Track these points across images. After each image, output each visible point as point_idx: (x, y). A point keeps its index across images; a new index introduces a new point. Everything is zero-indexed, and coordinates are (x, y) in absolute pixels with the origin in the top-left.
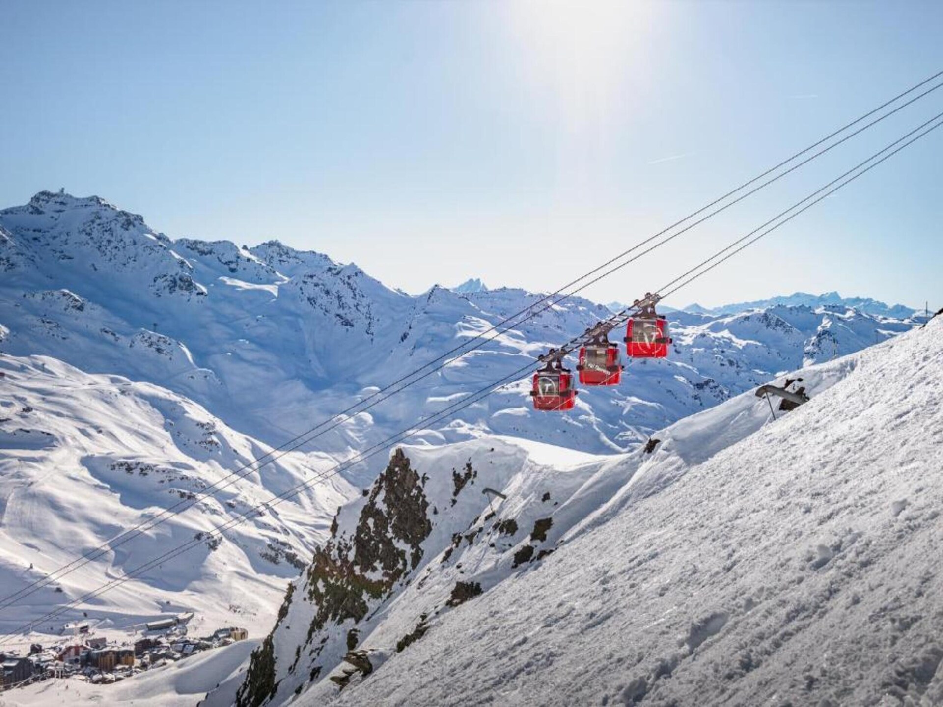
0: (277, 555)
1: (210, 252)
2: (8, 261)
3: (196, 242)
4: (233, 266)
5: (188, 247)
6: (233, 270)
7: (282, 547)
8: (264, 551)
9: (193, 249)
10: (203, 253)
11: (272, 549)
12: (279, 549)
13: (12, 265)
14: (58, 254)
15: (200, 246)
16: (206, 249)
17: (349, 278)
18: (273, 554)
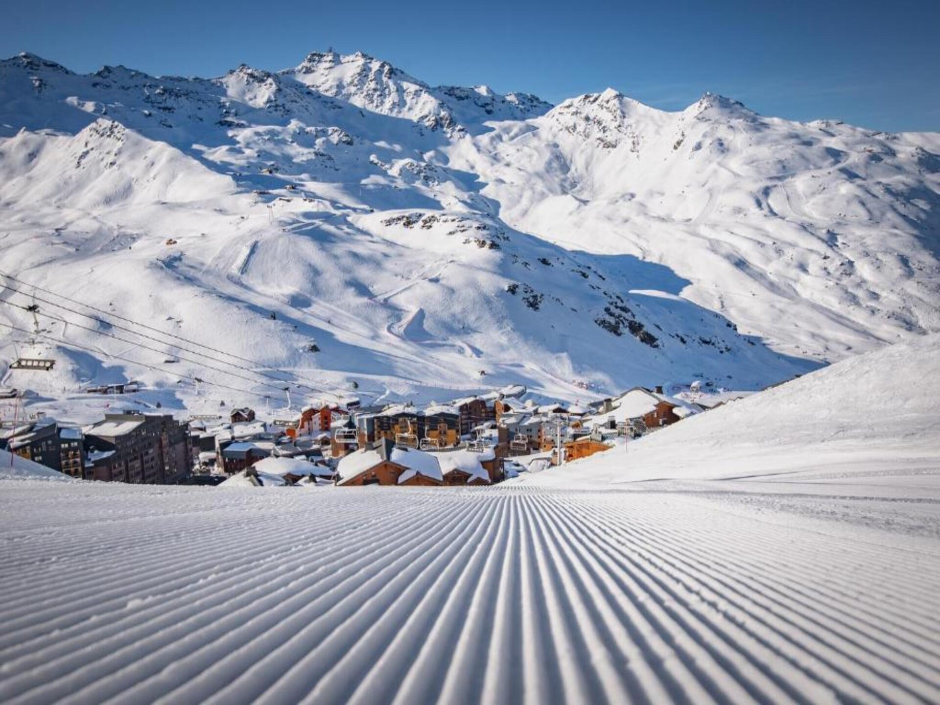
0: (617, 323)
1: (467, 97)
2: (284, 108)
3: (453, 88)
4: (489, 108)
5: (446, 93)
6: (489, 112)
7: (624, 314)
8: (601, 318)
9: (450, 95)
10: (460, 98)
11: (612, 315)
12: (620, 316)
13: (288, 111)
14: (329, 105)
15: (457, 92)
16: (462, 95)
17: (608, 102)
18: (612, 321)
